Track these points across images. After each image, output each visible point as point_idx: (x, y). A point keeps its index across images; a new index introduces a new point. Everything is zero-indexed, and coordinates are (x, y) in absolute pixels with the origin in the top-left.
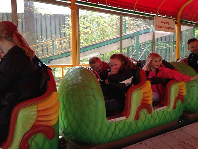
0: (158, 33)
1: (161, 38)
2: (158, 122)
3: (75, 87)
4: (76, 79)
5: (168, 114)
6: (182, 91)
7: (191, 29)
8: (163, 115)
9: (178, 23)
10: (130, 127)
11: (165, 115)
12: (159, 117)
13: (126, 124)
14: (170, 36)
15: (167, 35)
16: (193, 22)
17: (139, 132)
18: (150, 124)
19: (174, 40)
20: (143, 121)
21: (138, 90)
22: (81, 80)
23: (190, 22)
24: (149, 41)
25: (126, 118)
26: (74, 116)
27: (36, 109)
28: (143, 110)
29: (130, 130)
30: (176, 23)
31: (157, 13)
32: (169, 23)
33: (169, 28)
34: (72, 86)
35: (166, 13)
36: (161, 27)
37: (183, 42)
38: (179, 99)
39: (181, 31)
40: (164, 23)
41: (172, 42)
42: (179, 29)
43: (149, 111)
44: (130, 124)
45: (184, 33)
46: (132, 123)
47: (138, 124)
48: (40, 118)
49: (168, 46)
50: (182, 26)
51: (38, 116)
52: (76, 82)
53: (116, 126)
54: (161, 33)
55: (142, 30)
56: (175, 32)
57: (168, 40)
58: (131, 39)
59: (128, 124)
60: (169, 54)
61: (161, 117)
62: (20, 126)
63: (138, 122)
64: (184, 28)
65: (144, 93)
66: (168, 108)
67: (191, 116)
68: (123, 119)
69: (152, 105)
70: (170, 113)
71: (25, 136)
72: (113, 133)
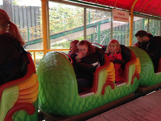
0: (115, 23)
1: (118, 27)
2: (119, 96)
3: (51, 69)
4: (52, 62)
5: (127, 89)
6: (138, 70)
7: (141, 19)
8: (123, 90)
9: (131, 14)
10: (98, 101)
11: (125, 90)
12: (120, 91)
13: (94, 99)
14: (125, 25)
15: (123, 24)
16: (143, 14)
17: (104, 104)
18: (113, 97)
19: (128, 29)
20: (108, 95)
21: (104, 70)
22: (56, 63)
23: (141, 13)
24: (109, 29)
25: (95, 93)
26: (50, 94)
27: (18, 90)
28: (107, 86)
29: (97, 103)
30: (130, 14)
31: (115, 6)
32: (124, 15)
33: (124, 19)
34: (49, 68)
35: (122, 6)
36: (118, 18)
37: (135, 30)
38: (135, 76)
39: (134, 21)
40: (120, 14)
41: (126, 30)
42: (132, 19)
43: (112, 87)
44: (97, 98)
45: (136, 23)
46: (99, 97)
47: (103, 98)
48: (22, 97)
49: (123, 34)
50: (134, 17)
51: (20, 96)
52: (52, 64)
53: (86, 100)
54: (118, 23)
55: (102, 21)
56: (129, 22)
57: (123, 29)
58: (94, 27)
59: (96, 98)
60: (124, 39)
61: (121, 91)
62: (4, 105)
63: (103, 96)
64: (136, 19)
65: (108, 73)
66: (127, 84)
67: (144, 89)
68: (92, 95)
69: (114, 82)
70: (129, 87)
71: (9, 113)
72: (83, 107)
